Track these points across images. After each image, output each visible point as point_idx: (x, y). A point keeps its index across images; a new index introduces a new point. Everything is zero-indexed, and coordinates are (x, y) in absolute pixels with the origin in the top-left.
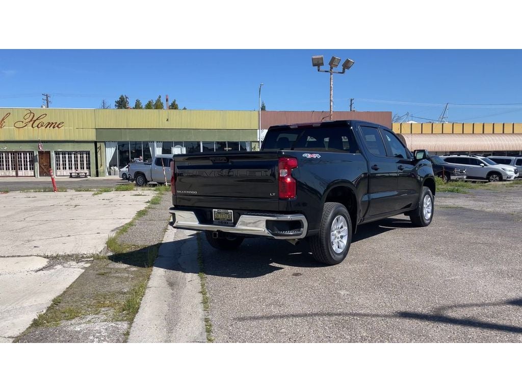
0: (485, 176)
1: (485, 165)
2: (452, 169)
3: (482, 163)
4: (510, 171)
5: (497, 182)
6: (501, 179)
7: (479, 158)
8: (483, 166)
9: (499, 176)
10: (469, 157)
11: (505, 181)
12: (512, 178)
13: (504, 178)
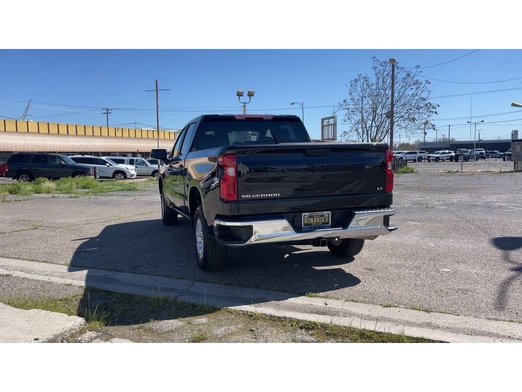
0: (111, 176)
1: (111, 165)
2: (88, 169)
3: (108, 163)
4: (132, 170)
5: (122, 181)
6: (125, 178)
7: (104, 158)
8: (108, 166)
9: (123, 174)
10: (93, 157)
11: (128, 178)
12: (134, 177)
13: (128, 177)
